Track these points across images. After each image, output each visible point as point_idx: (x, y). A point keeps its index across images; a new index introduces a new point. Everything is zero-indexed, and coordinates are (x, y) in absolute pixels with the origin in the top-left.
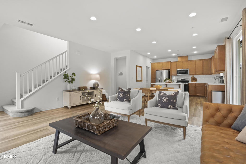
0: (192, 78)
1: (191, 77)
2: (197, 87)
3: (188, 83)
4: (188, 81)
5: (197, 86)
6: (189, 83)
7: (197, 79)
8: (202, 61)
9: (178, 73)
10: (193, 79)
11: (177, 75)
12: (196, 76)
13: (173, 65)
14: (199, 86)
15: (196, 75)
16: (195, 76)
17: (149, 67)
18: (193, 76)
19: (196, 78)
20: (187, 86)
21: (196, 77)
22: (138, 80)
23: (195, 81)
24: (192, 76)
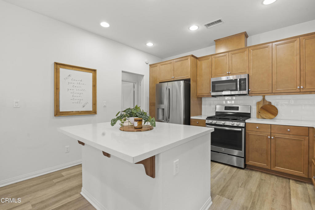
0: (261, 106)
1: (258, 103)
2: (275, 138)
3: (244, 121)
4: (247, 116)
5: (277, 135)
6: (247, 121)
7: (279, 107)
8: (297, 44)
9: (214, 90)
10: (262, 108)
11: (213, 96)
12: (272, 99)
13: (204, 65)
14: (287, 137)
15: (273, 93)
16: (269, 98)
17: (143, 76)
18: (264, 99)
19: (274, 107)
20: (241, 132)
21: (273, 104)
22: (62, 109)
23: (271, 116)
24: (260, 98)
